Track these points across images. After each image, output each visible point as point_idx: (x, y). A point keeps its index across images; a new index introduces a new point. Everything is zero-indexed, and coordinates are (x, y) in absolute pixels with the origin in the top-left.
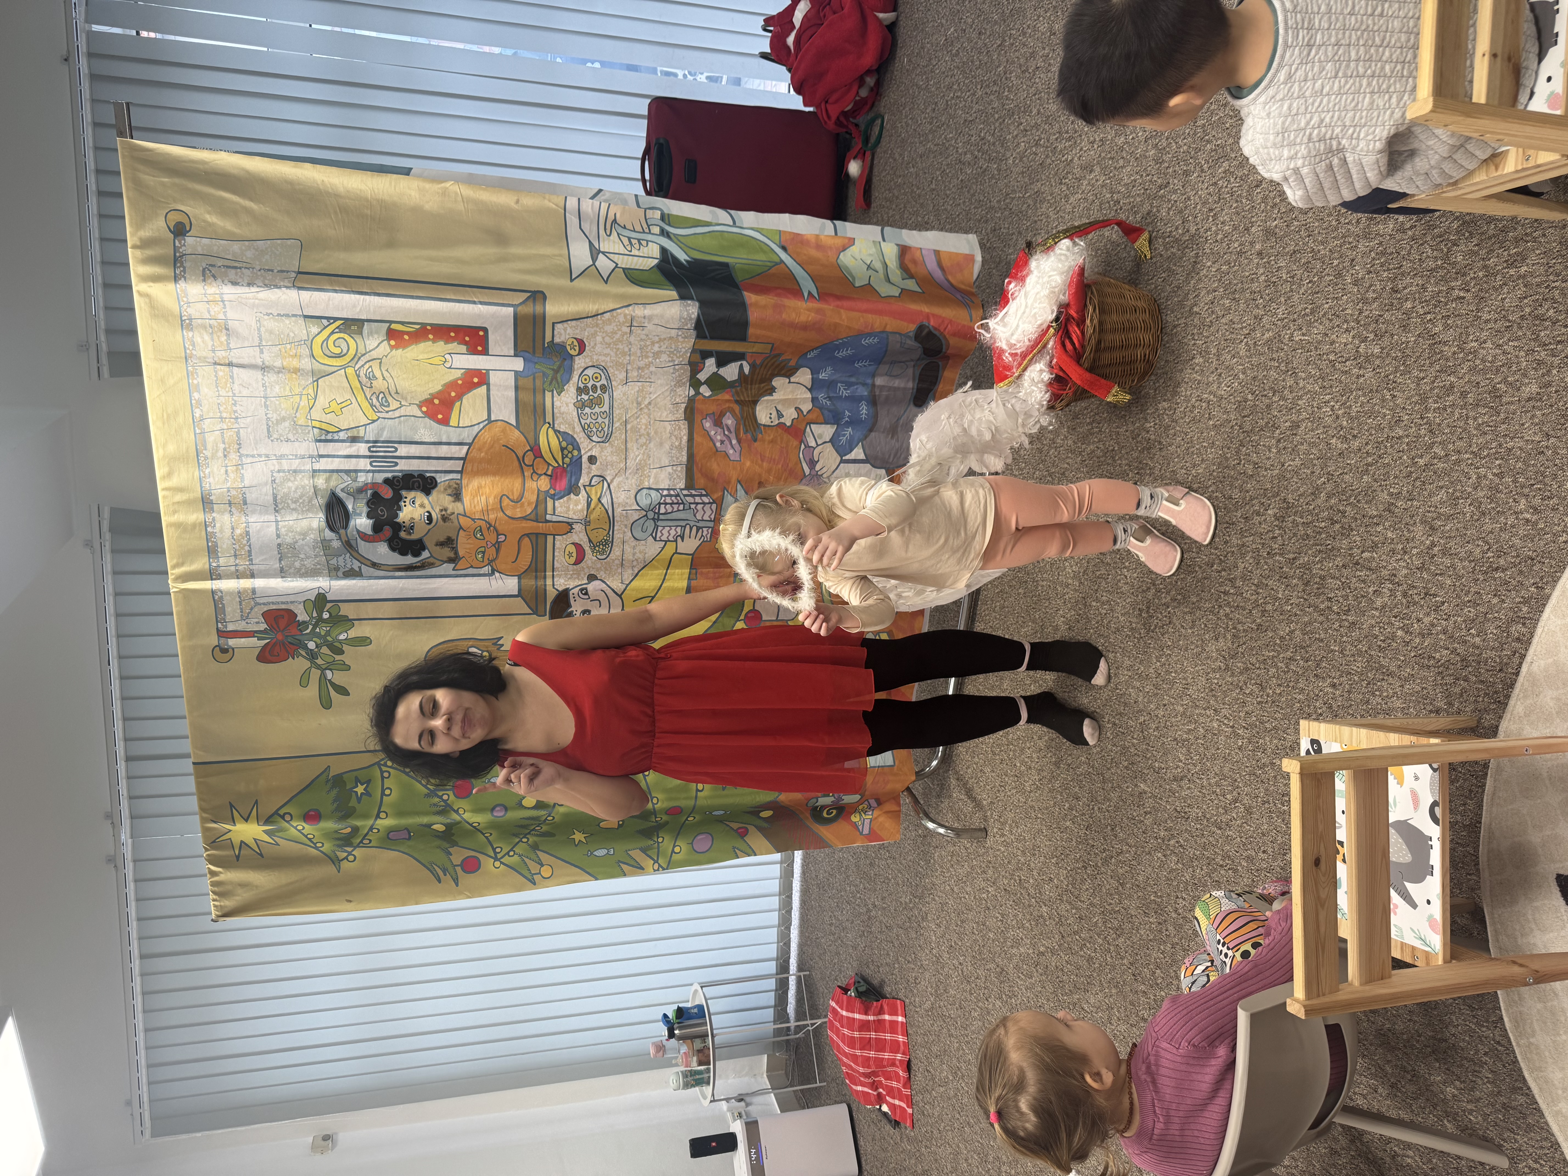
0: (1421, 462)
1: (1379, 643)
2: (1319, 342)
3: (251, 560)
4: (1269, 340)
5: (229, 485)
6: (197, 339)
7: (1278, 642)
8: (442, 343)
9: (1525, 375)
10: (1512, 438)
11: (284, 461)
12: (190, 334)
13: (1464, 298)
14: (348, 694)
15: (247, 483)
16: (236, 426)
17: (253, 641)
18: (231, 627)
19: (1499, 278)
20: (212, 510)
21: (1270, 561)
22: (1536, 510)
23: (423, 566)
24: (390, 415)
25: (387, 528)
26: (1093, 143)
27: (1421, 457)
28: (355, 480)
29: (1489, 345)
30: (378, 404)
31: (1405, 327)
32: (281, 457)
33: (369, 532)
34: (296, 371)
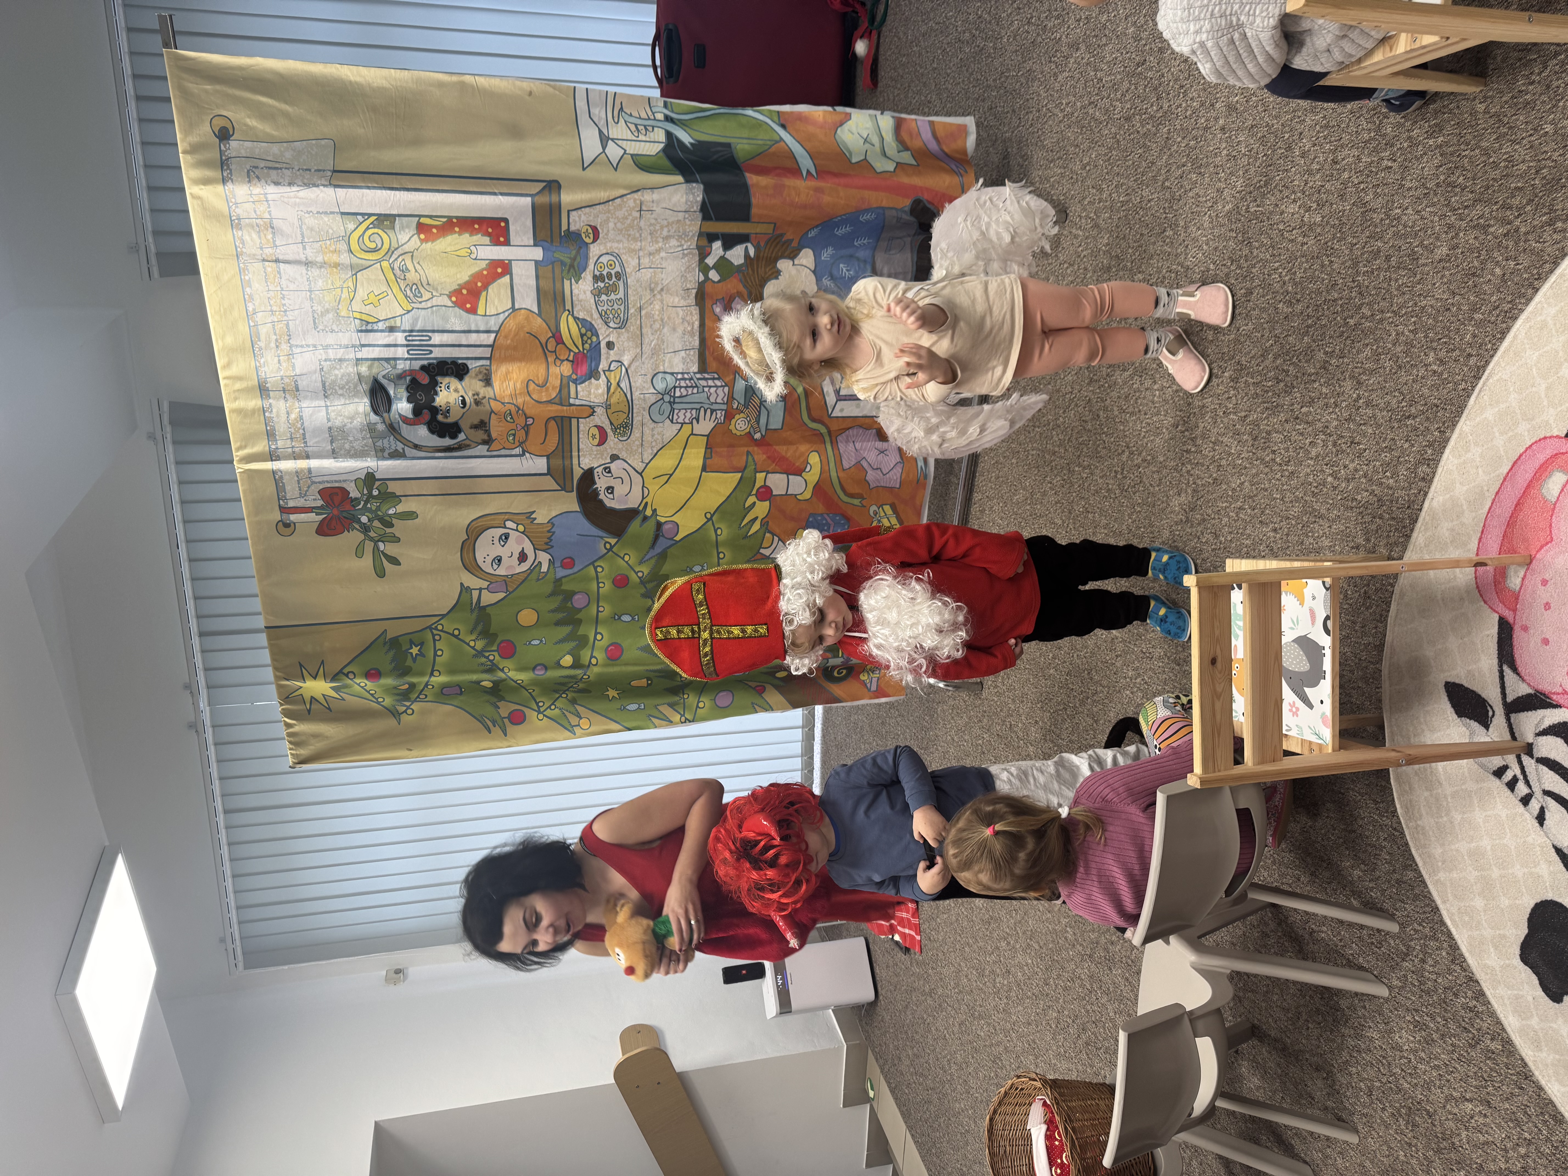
0: (1352, 322)
1: (1313, 489)
2: (1271, 213)
3: (305, 442)
4: (1229, 212)
5: (282, 373)
6: (246, 237)
7: (1230, 493)
8: (467, 235)
9: (1437, 239)
10: (1425, 297)
11: (330, 351)
12: (240, 233)
13: (1391, 167)
14: (399, 564)
15: (298, 372)
16: (285, 318)
17: (312, 516)
18: (291, 504)
19: (1420, 148)
20: (269, 396)
21: (1226, 420)
22: (1442, 362)
23: (460, 447)
24: (423, 305)
25: (425, 411)
26: (1079, 20)
27: (1352, 317)
28: (395, 367)
29: (1410, 211)
30: (411, 295)
31: (1342, 197)
32: (326, 347)
33: (410, 415)
34: (337, 265)
